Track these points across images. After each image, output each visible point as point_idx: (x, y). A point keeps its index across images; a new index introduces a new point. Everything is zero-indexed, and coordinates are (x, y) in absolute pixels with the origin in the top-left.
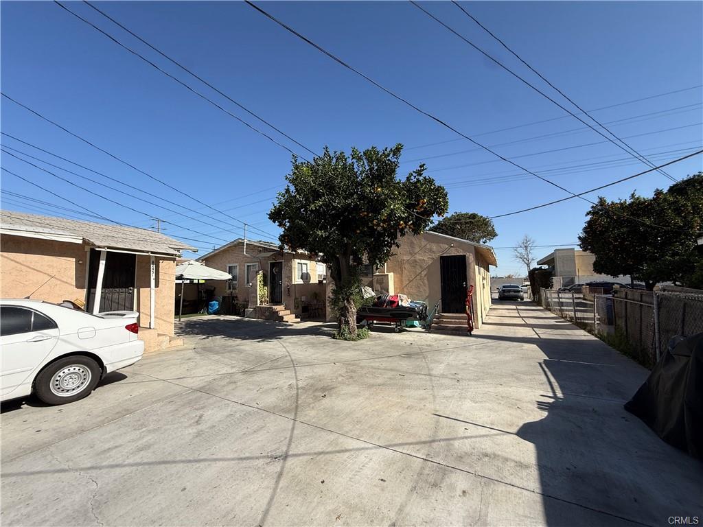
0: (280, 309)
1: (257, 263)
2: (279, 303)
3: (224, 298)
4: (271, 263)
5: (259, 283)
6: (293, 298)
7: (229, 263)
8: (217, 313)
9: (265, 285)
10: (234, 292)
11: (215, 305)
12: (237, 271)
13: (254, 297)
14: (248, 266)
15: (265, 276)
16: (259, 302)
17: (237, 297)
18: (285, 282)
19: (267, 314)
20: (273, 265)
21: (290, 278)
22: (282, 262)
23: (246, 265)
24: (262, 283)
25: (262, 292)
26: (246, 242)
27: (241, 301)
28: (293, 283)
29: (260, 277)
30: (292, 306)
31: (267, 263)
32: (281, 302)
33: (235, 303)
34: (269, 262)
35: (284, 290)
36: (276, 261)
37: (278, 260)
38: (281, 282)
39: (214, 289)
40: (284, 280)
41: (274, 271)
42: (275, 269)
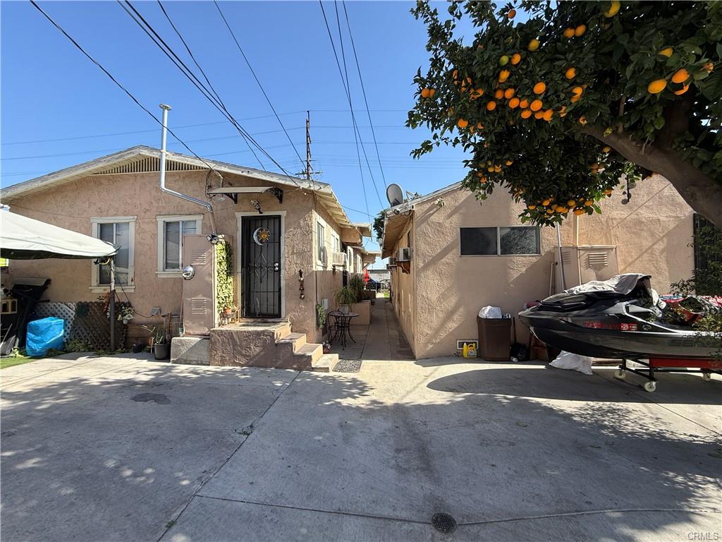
0: (282, 331)
1: (199, 218)
2: (274, 316)
3: (83, 309)
4: (243, 218)
5: (217, 266)
6: (315, 303)
7: (100, 213)
8: (58, 351)
9: (230, 272)
10: (119, 290)
11: (52, 328)
12: (130, 236)
13: (199, 304)
14: (167, 224)
15: (229, 249)
16: (217, 315)
17: (129, 305)
18: (289, 265)
19: (255, 350)
20: (248, 224)
21: (305, 255)
22: (279, 217)
23: (161, 221)
24: (225, 266)
25: (226, 289)
26: (166, 156)
27: (143, 312)
28: (314, 269)
29: (218, 251)
30: (312, 323)
31: (235, 217)
32: (279, 316)
33: (125, 322)
34: (239, 215)
35: (287, 285)
36: (261, 213)
37: (269, 209)
38: (279, 266)
39: (48, 282)
40: (287, 262)
41: (255, 238)
42: (258, 234)
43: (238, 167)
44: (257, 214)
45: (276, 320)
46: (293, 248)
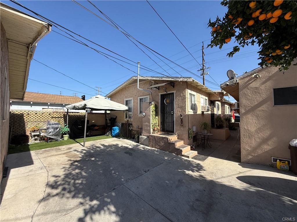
0: (173, 138)
1: (148, 96)
2: (171, 132)
3: (123, 124)
4: (161, 95)
5: (151, 113)
6: (187, 128)
7: (126, 97)
8: (117, 136)
9: (156, 115)
10: (129, 120)
11: (116, 130)
12: (132, 105)
13: (147, 126)
14: (140, 99)
15: (156, 107)
16: (152, 130)
17: (131, 124)
18: (177, 112)
19: (162, 144)
20: (163, 97)
21: (183, 108)
22: (173, 93)
23: (139, 98)
24: (154, 113)
25: (154, 121)
26: (139, 78)
27: (135, 127)
28: (187, 113)
29: (152, 108)
30: (186, 136)
31: (158, 95)
32: (173, 132)
33: (131, 130)
34: (160, 94)
35: (176, 120)
36: (167, 92)
37: (170, 91)
38: (173, 113)
39: (116, 117)
40: (176, 111)
41: (165, 102)
42: (166, 100)
43: (158, 77)
44: (165, 93)
45: (172, 133)
46: (178, 105)
